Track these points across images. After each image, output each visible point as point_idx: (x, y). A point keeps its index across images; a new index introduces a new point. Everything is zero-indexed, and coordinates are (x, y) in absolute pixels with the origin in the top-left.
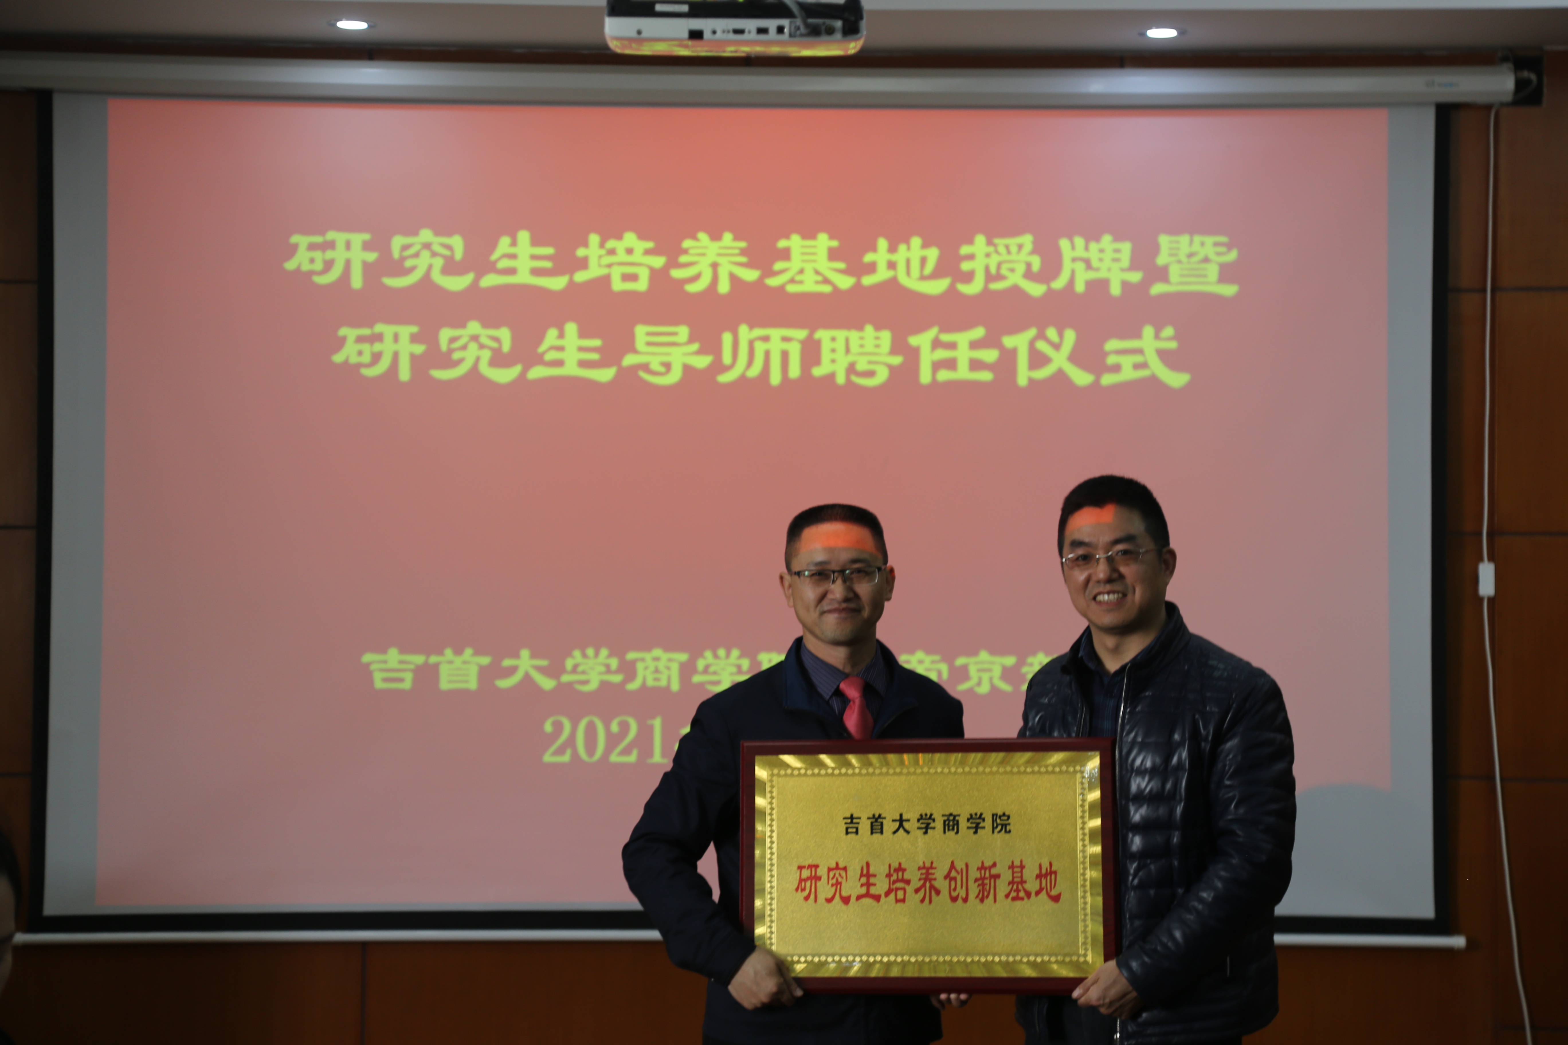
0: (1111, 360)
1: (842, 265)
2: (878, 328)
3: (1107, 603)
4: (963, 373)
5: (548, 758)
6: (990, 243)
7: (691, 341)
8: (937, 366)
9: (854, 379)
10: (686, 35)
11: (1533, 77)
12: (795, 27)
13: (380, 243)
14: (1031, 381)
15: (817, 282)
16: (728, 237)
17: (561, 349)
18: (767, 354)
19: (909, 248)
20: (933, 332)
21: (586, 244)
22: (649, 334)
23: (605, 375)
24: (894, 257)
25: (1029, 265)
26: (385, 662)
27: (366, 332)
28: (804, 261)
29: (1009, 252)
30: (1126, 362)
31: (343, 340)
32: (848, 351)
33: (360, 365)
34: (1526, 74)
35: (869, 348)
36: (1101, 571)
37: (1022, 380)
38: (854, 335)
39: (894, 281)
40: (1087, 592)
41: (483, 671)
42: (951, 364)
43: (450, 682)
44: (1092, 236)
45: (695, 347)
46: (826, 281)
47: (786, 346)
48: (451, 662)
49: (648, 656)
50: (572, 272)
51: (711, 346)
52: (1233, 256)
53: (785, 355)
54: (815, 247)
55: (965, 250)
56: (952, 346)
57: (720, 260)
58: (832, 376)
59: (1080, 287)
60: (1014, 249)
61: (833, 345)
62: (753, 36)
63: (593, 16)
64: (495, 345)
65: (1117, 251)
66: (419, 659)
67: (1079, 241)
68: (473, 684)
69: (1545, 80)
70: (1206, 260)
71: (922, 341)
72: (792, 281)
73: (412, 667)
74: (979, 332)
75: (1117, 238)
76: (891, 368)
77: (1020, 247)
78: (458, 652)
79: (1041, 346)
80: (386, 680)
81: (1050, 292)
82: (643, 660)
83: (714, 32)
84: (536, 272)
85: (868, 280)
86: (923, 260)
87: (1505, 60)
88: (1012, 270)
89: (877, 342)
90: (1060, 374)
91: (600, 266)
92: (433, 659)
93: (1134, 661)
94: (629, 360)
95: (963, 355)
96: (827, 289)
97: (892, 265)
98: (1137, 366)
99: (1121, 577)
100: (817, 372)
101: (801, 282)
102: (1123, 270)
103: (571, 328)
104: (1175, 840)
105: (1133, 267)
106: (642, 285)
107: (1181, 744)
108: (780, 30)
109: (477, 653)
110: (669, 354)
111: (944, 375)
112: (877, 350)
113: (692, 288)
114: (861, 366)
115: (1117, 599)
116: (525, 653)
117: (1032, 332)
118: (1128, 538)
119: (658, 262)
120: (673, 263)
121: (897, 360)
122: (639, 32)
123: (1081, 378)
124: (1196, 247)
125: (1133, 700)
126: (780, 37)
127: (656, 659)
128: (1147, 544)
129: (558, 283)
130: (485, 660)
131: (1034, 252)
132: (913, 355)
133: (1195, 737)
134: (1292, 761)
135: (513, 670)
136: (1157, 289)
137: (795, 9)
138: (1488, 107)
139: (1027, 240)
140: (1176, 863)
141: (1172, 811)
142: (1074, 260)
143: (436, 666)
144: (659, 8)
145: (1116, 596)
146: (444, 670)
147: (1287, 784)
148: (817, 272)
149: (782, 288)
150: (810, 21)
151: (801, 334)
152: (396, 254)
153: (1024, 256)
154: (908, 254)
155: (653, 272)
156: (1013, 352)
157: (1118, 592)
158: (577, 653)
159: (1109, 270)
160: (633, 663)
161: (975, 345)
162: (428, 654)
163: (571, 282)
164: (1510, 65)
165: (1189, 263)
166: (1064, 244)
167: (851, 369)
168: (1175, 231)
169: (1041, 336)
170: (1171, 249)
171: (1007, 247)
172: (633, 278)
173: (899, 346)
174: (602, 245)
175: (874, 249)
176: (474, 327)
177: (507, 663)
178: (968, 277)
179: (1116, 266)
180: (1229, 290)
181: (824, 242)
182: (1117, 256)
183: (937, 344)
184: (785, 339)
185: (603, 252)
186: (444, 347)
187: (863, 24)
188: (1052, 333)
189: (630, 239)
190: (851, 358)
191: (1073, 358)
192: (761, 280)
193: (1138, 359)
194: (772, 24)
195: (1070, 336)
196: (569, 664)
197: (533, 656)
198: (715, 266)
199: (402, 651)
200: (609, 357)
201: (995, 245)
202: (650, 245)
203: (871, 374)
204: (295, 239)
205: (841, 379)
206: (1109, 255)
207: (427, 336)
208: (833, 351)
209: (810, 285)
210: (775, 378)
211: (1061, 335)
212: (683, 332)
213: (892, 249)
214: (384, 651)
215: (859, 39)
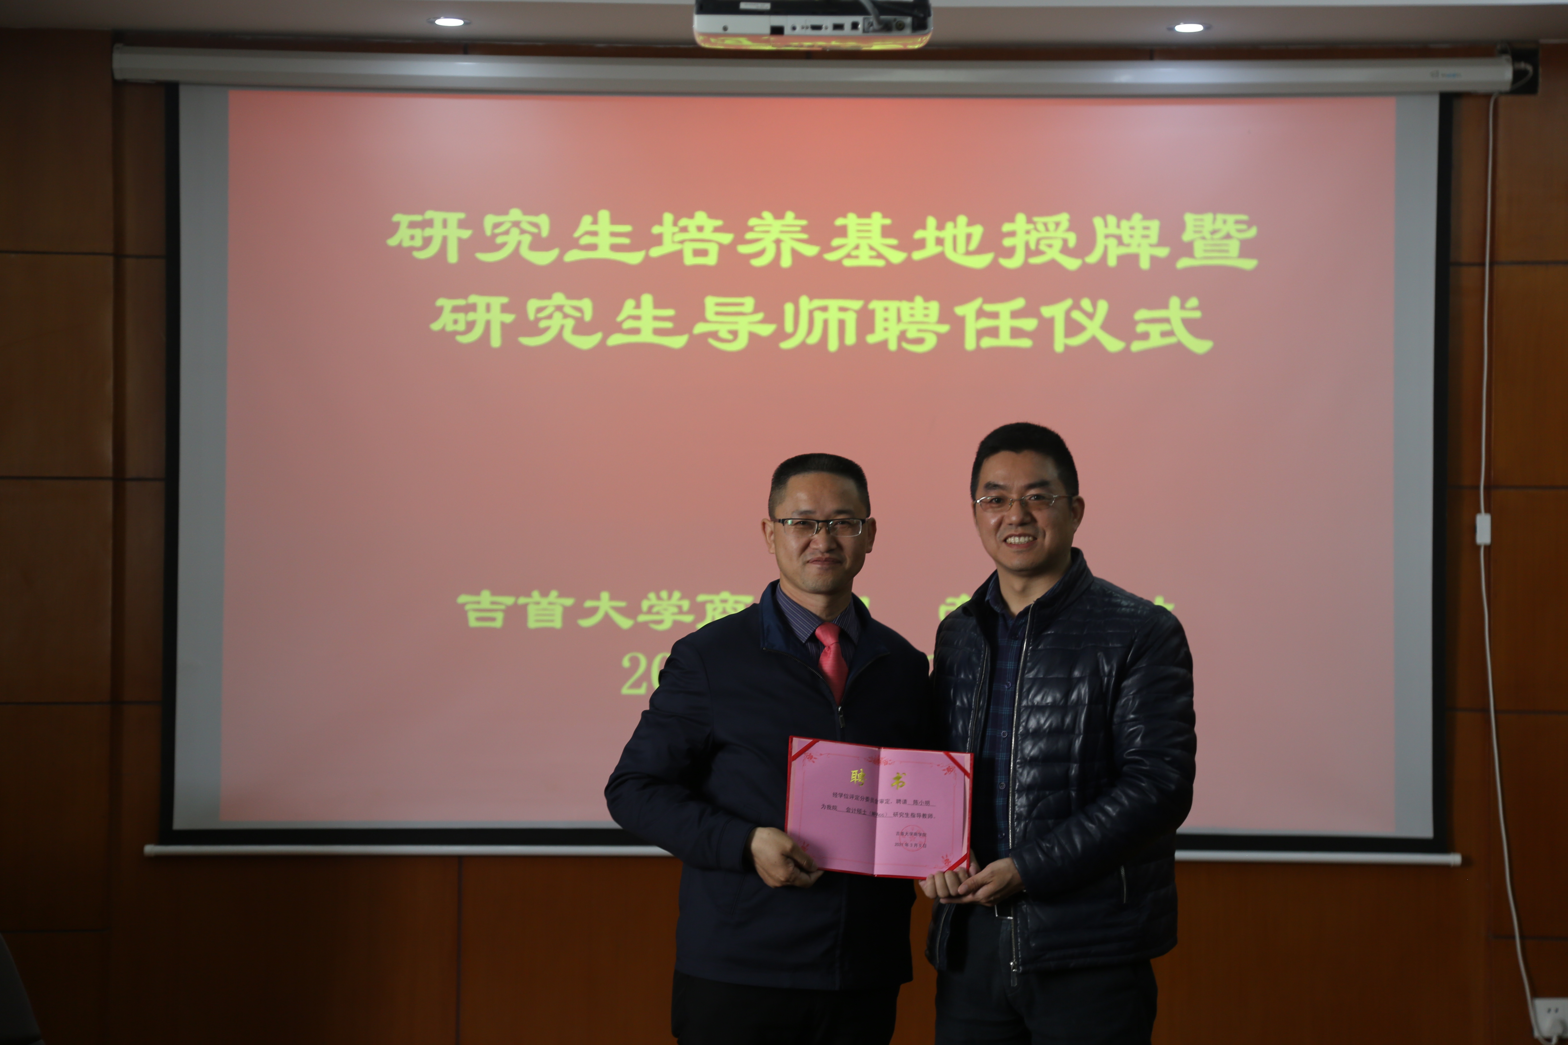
0: (1141, 328)
1: (894, 242)
2: (927, 299)
3: (1018, 545)
4: (1005, 340)
5: (626, 691)
6: (1029, 221)
7: (756, 311)
8: (981, 334)
9: (905, 345)
10: (768, 31)
11: (1529, 68)
12: (869, 24)
13: (473, 222)
14: (1067, 347)
15: (871, 257)
16: (790, 216)
17: (637, 318)
18: (826, 323)
19: (955, 226)
20: (977, 303)
21: (660, 223)
22: (718, 304)
23: (678, 342)
24: (941, 234)
25: (1065, 241)
26: (478, 603)
27: (461, 302)
28: (859, 238)
29: (1047, 230)
30: (1155, 330)
31: (440, 310)
32: (899, 320)
33: (456, 333)
34: (1523, 65)
35: (919, 317)
36: (1013, 515)
37: (1059, 347)
38: (905, 305)
39: (941, 256)
40: (998, 535)
41: (567, 611)
42: (993, 332)
43: (537, 621)
44: (1124, 215)
45: (760, 316)
46: (880, 256)
47: (842, 315)
48: (538, 603)
49: (716, 598)
50: (648, 248)
51: (774, 316)
52: (1252, 232)
53: (842, 324)
54: (869, 225)
55: (1007, 227)
56: (995, 315)
57: (783, 237)
58: (885, 343)
59: (1112, 262)
60: (1052, 227)
61: (886, 315)
62: (830, 31)
63: (683, 14)
64: (578, 314)
65: (1146, 228)
66: (509, 601)
67: (1112, 219)
68: (558, 624)
69: (1540, 70)
70: (1228, 236)
71: (967, 311)
72: (849, 256)
73: (503, 607)
74: (1019, 303)
75: (1147, 217)
76: (939, 335)
77: (1058, 224)
78: (545, 594)
79: (1076, 315)
80: (479, 619)
81: (1085, 266)
82: (712, 602)
83: (794, 28)
84: (615, 248)
85: (918, 255)
86: (969, 237)
87: (1503, 52)
88: (1050, 246)
89: (926, 312)
90: (1094, 342)
91: (673, 242)
92: (522, 600)
93: (1038, 602)
94: (700, 328)
95: (1005, 324)
96: (880, 263)
97: (940, 242)
98: (1164, 334)
99: (1034, 520)
100: (871, 339)
101: (857, 257)
102: (1151, 246)
103: (647, 299)
104: (1073, 772)
105: (1161, 243)
106: (711, 260)
107: (1080, 680)
108: (855, 26)
109: (561, 595)
110: (736, 323)
111: (987, 342)
112: (926, 320)
113: (757, 263)
114: (912, 334)
115: (1028, 542)
116: (605, 595)
117: (1068, 303)
118: (1043, 484)
119: (727, 238)
120: (740, 239)
121: (944, 329)
122: (725, 29)
123: (1113, 345)
124: (1219, 225)
125: (1036, 637)
126: (855, 33)
127: (724, 601)
128: (1058, 491)
129: (634, 258)
130: (569, 602)
131: (1070, 229)
132: (959, 324)
133: (1096, 673)
134: (1192, 696)
135: (594, 611)
136: (1183, 263)
137: (868, 6)
138: (1487, 96)
139: (1064, 218)
140: (1073, 794)
141: (1071, 744)
142: (1107, 236)
143: (525, 607)
144: (743, 6)
145: (1027, 539)
146: (532, 611)
147: (1189, 718)
148: (872, 248)
149: (839, 262)
150: (883, 17)
151: (857, 304)
152: (488, 232)
153: (1061, 233)
154: (955, 232)
155: (722, 248)
156: (1051, 321)
157: (1029, 536)
158: (652, 595)
159: (1139, 245)
160: (703, 604)
161: (1015, 315)
162: (517, 596)
163: (647, 258)
164: (1509, 57)
165: (1212, 239)
166: (1098, 222)
167: (902, 337)
168: (1199, 210)
169: (1076, 306)
170: (1196, 226)
171: (1045, 225)
172: (703, 253)
173: (946, 316)
174: (675, 223)
175: (923, 227)
176: (559, 298)
177: (589, 604)
178: (1010, 252)
179: (1145, 242)
180: (1249, 264)
181: (877, 220)
182: (1146, 232)
183: (981, 314)
184: (842, 309)
185: (676, 229)
186: (531, 316)
187: (931, 20)
188: (1086, 304)
189: (701, 217)
190: (902, 327)
191: (1106, 327)
192: (820, 254)
193: (1165, 327)
194: (847, 20)
195: (1103, 306)
196: (645, 605)
197: (612, 598)
198: (778, 242)
199: (494, 593)
200: (681, 325)
201: (1034, 223)
202: (719, 223)
203: (920, 341)
204: (397, 218)
205: (893, 346)
206: (1139, 232)
207: (516, 306)
208: (886, 320)
209: (865, 259)
210: (833, 345)
211: (1094, 305)
212: (749, 303)
213: (940, 227)
214: (477, 593)
215: (926, 34)
